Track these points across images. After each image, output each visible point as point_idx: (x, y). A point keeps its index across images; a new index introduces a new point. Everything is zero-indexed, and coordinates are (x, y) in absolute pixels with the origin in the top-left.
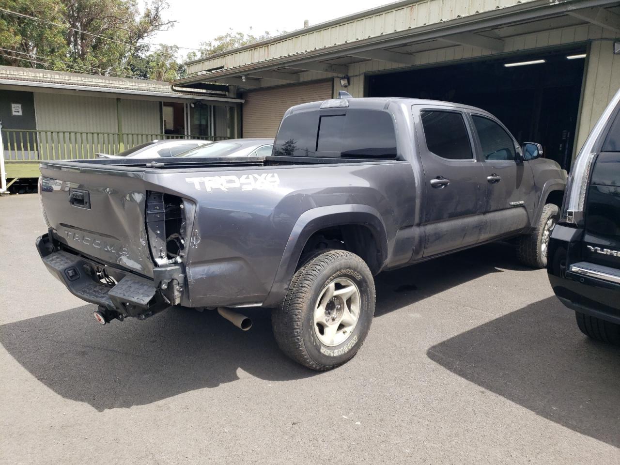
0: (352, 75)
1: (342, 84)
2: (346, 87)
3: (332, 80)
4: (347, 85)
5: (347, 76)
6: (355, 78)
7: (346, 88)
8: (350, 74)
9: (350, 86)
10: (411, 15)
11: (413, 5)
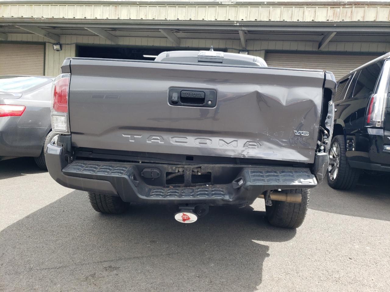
0: (64, 43)
1: (55, 49)
2: (58, 50)
3: (44, 44)
4: (60, 49)
5: (59, 43)
6: (67, 46)
7: (58, 52)
8: (61, 42)
9: (62, 51)
10: (115, 11)
11: (117, 5)
